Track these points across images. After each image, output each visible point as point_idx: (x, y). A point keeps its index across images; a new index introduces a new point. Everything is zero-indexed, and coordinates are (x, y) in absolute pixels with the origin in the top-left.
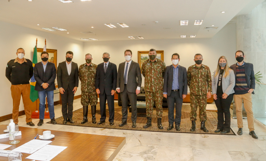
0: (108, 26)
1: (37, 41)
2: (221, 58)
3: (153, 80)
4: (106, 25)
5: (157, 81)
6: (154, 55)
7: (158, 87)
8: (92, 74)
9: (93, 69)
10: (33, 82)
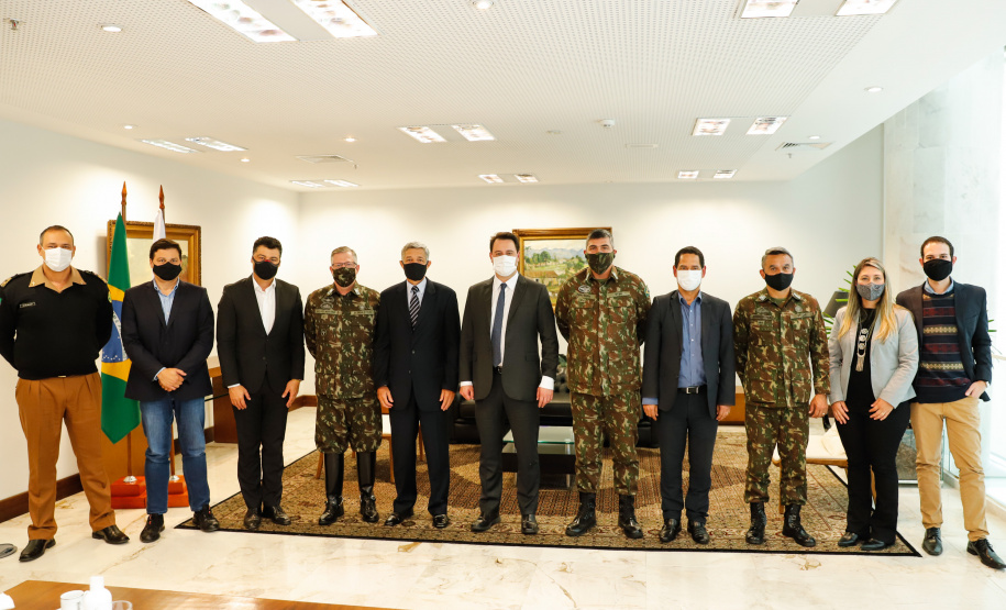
0: (414, 134)
1: (124, 195)
2: (866, 264)
3: (605, 352)
4: (408, 132)
5: (617, 356)
6: (606, 251)
7: (620, 378)
8: (362, 328)
9: (362, 308)
10: (114, 361)
